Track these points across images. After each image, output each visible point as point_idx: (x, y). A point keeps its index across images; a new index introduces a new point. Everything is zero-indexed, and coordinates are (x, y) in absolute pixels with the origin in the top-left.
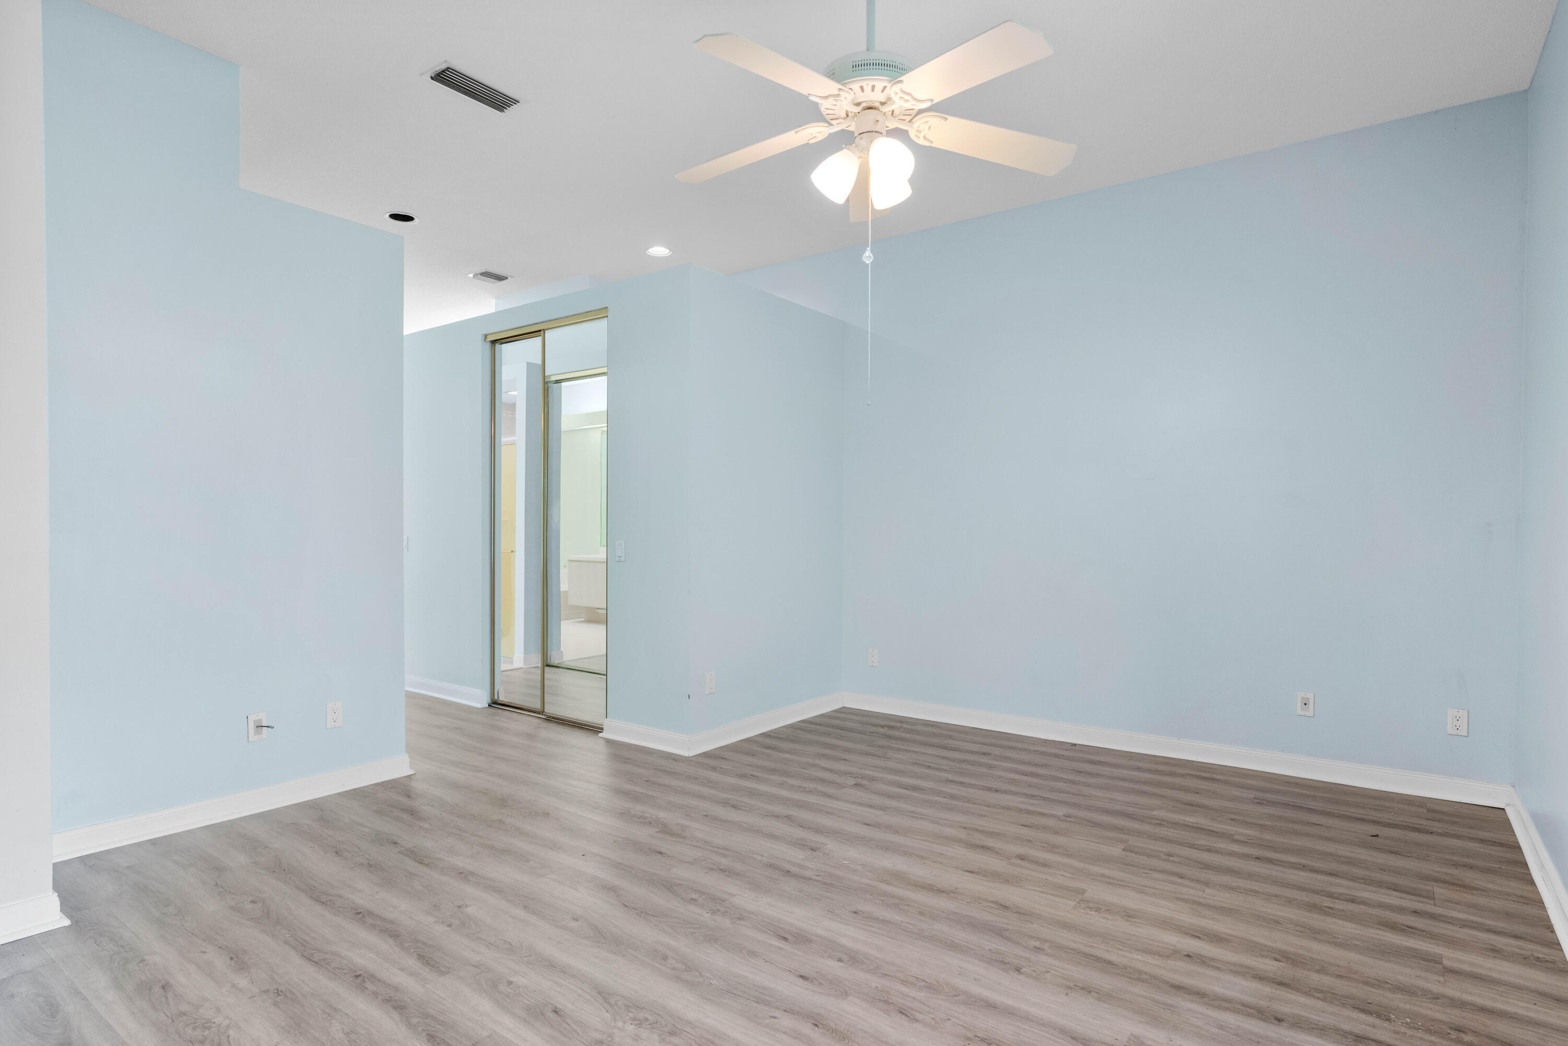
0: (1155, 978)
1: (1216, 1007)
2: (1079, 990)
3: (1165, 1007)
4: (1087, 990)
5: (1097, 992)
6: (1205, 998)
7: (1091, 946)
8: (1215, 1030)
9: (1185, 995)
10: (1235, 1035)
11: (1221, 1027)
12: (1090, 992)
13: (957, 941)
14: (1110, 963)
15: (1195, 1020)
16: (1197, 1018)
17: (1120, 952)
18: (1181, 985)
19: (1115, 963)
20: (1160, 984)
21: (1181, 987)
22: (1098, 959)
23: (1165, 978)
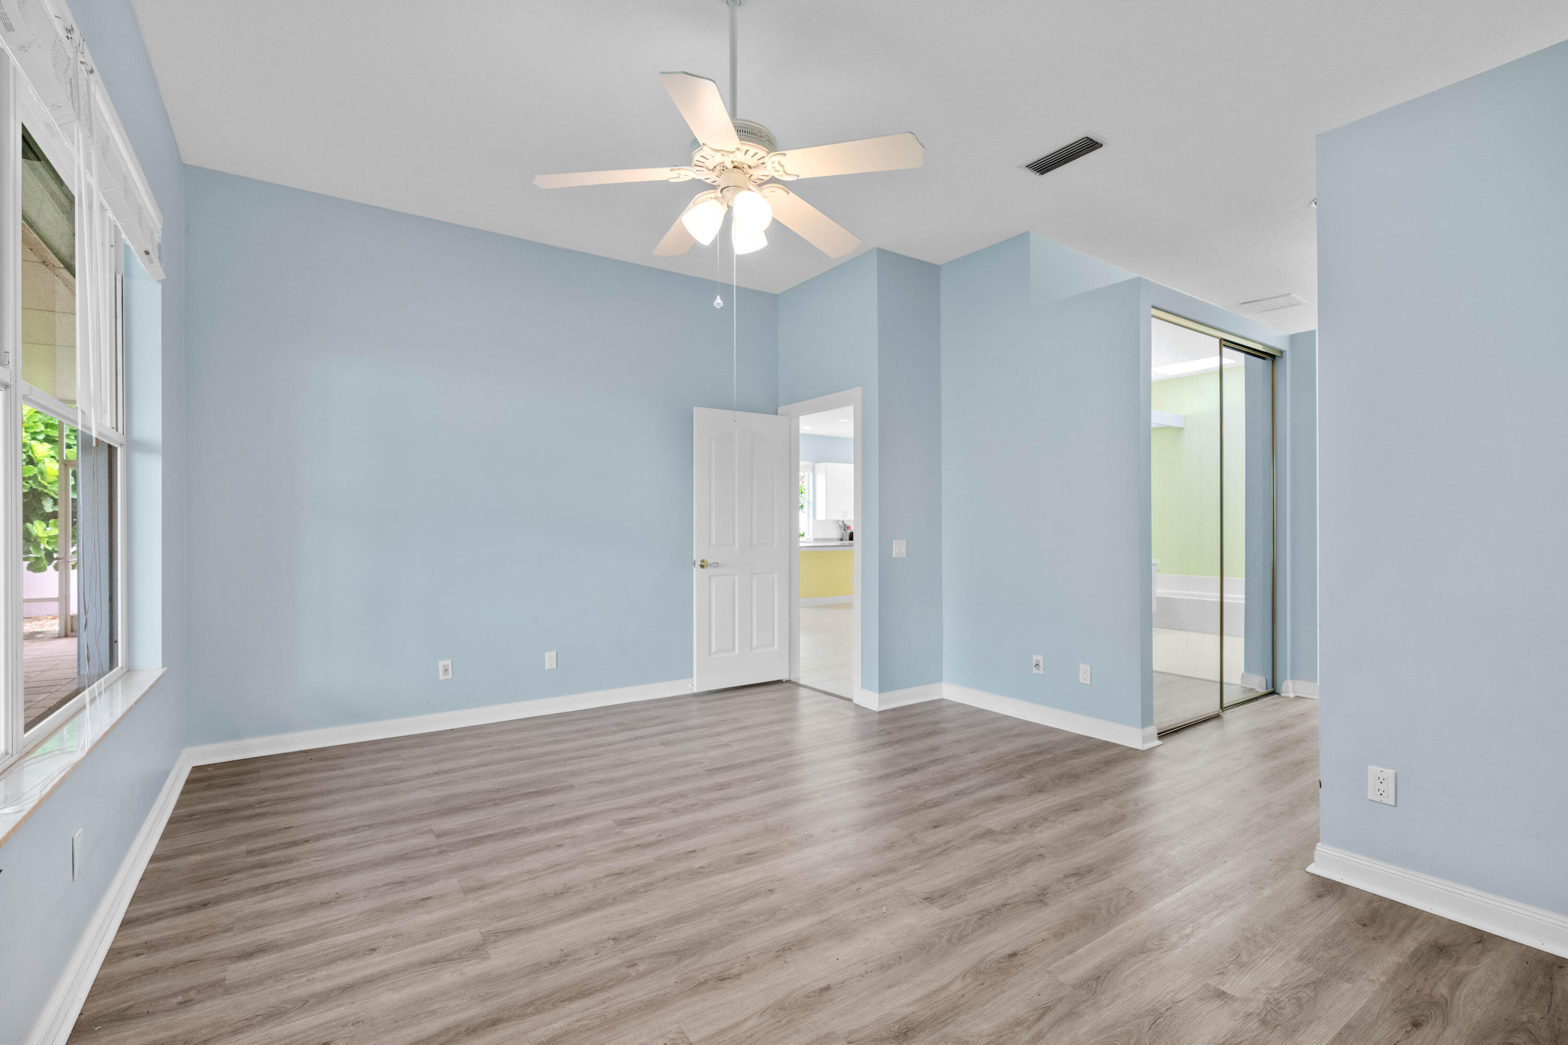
0: (522, 1016)
1: (449, 1028)
2: (559, 959)
3: (488, 995)
4: (555, 964)
5: (546, 967)
6: (466, 1031)
7: (605, 1003)
8: (436, 1006)
9: (483, 1019)
10: (417, 1015)
11: (433, 1012)
12: (551, 964)
13: (681, 926)
14: (571, 999)
15: (458, 1003)
16: (458, 1006)
17: (577, 1017)
18: (497, 1027)
19: (567, 1003)
20: (511, 1013)
21: (493, 1025)
22: (582, 994)
23: (513, 1023)
